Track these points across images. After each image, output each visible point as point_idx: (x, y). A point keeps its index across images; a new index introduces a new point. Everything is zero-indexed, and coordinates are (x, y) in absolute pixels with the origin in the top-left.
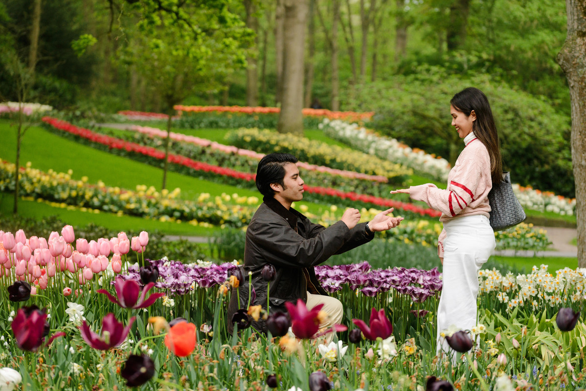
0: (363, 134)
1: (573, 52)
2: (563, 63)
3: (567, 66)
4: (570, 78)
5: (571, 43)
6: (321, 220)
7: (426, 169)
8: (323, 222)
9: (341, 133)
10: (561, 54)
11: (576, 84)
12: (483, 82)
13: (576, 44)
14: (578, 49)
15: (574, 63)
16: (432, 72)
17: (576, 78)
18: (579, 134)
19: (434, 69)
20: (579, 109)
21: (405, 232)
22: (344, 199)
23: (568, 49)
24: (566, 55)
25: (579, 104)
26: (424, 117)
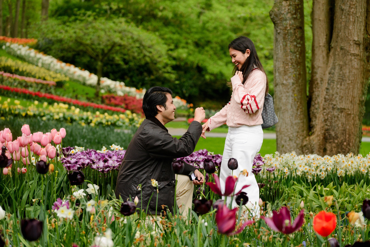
0: (33, 53)
1: (280, 10)
2: (274, 17)
3: (276, 19)
4: (278, 27)
5: (278, 4)
6: (28, 110)
7: (76, 77)
8: (30, 111)
9: (18, 52)
10: (272, 11)
11: (282, 31)
12: (121, 23)
13: (282, 5)
14: (283, 8)
15: (280, 17)
16: (87, 15)
17: (281, 27)
18: (282, 63)
19: (89, 13)
20: (282, 48)
21: (82, 119)
22: (34, 96)
23: (277, 8)
24: (276, 12)
25: (283, 44)
26: (81, 44)
